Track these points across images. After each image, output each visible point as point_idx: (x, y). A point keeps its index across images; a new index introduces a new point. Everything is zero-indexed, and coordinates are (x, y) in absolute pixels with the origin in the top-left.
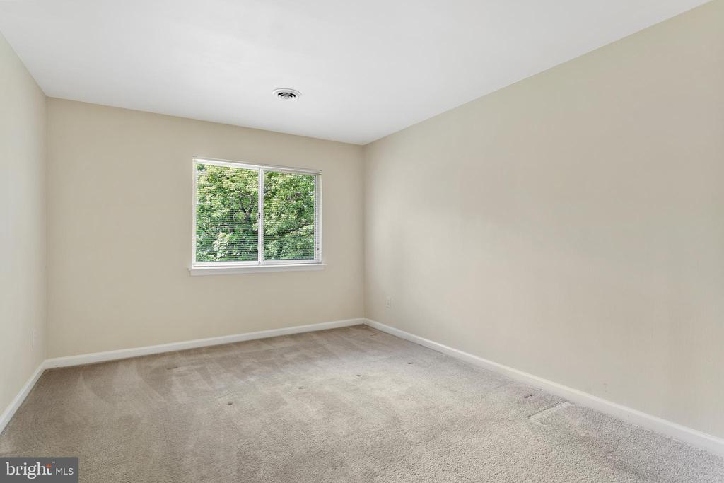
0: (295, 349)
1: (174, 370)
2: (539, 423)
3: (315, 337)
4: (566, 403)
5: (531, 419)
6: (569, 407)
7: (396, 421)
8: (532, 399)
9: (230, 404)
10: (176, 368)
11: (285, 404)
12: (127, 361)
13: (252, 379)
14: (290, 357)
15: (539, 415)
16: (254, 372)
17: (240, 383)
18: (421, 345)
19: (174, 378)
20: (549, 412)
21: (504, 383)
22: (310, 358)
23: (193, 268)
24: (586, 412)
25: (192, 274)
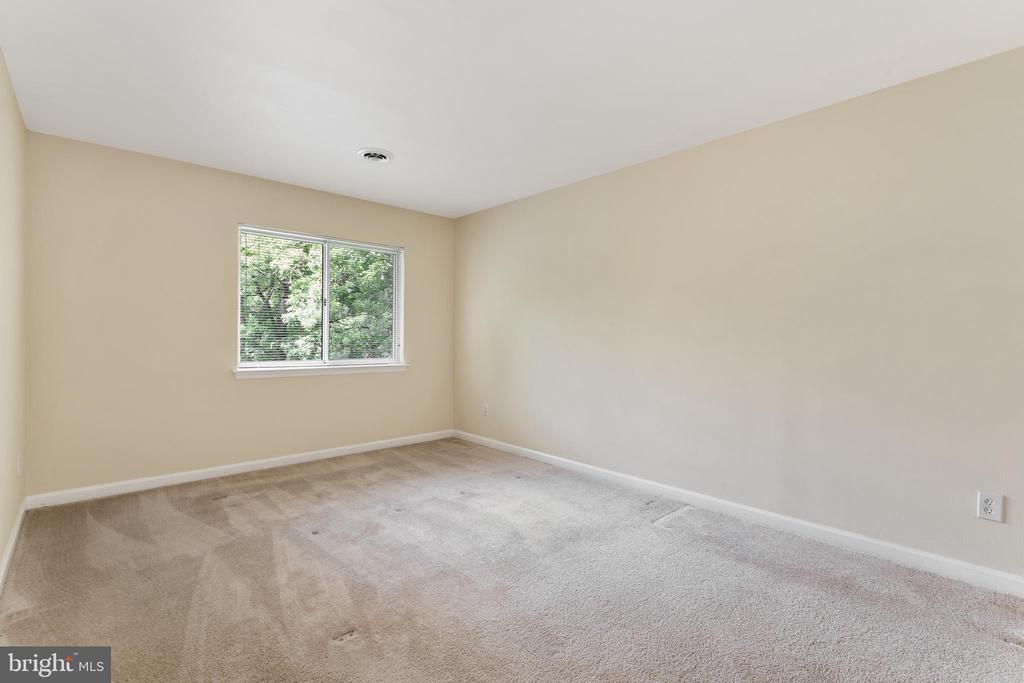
0: (373, 468)
1: (224, 499)
2: (662, 527)
3: (396, 453)
4: (687, 507)
5: (655, 524)
6: (691, 510)
7: (517, 536)
8: (653, 505)
9: (315, 533)
10: (225, 497)
11: (384, 528)
12: (150, 492)
13: (333, 505)
14: (373, 477)
15: (662, 520)
16: (332, 496)
17: (318, 509)
18: (526, 458)
19: (227, 509)
20: (672, 515)
21: (623, 491)
22: (399, 478)
23: (239, 370)
24: (706, 513)
25: (238, 377)
